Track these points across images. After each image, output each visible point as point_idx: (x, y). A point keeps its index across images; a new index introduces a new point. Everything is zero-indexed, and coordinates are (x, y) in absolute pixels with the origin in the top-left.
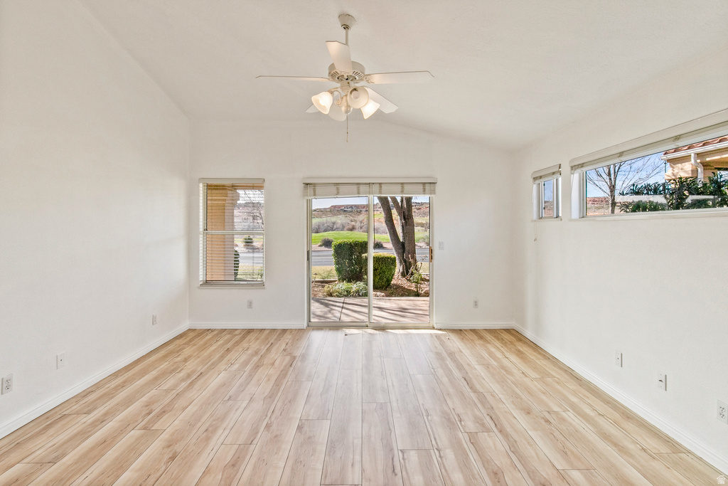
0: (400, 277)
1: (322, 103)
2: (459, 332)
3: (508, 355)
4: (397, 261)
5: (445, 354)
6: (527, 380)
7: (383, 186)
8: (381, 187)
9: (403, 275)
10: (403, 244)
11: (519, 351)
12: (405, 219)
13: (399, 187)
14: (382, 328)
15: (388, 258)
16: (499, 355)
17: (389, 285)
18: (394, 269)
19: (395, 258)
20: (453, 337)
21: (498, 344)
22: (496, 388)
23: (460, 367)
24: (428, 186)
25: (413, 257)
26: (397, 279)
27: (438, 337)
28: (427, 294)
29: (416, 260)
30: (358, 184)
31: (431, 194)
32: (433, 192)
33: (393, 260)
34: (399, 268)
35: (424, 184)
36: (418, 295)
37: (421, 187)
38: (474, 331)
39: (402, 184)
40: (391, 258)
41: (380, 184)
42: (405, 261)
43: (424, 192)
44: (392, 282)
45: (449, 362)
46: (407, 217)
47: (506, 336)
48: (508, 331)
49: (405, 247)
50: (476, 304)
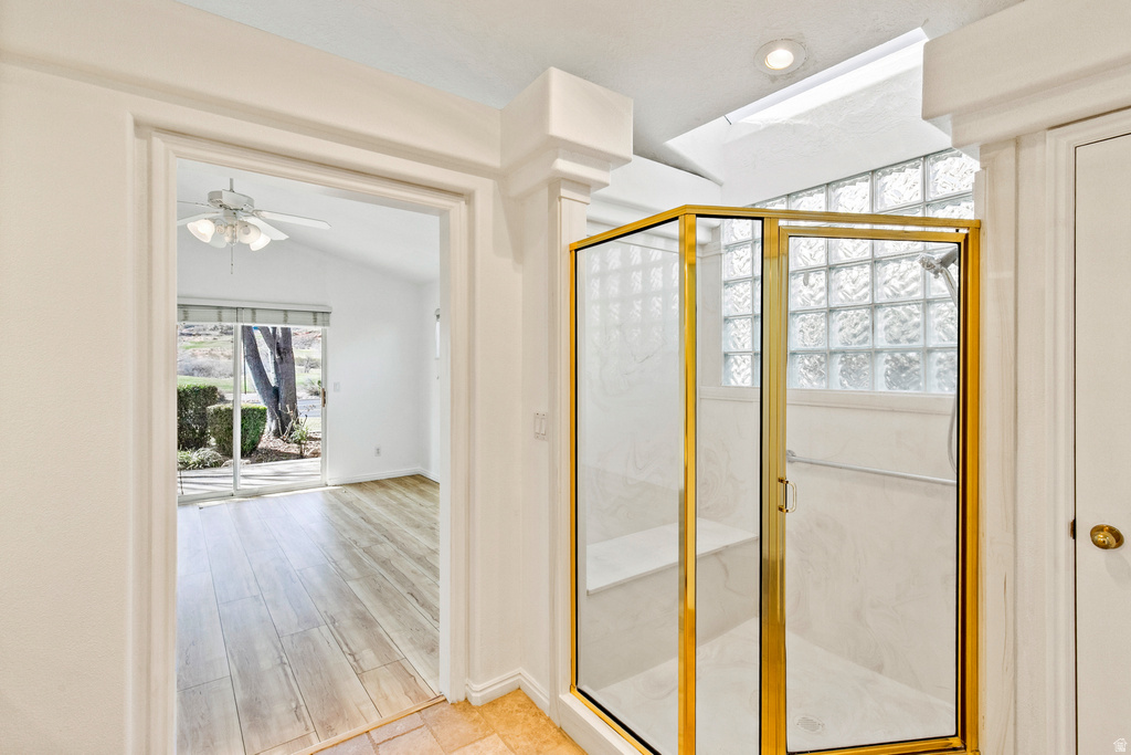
0: (272, 438)
1: (201, 230)
2: (359, 485)
3: (408, 494)
4: (268, 415)
5: (340, 504)
6: (423, 509)
7: (257, 312)
8: (254, 313)
9: (277, 434)
10: (276, 391)
11: (421, 490)
12: (279, 353)
13: (282, 315)
14: (257, 495)
15: (254, 410)
16: (399, 496)
17: (254, 449)
18: (264, 425)
19: (265, 410)
20: (349, 489)
21: (401, 488)
22: (393, 519)
23: (357, 511)
24: (319, 316)
25: (294, 408)
26: (267, 441)
27: (330, 492)
28: (315, 454)
29: (297, 412)
30: (218, 308)
31: (324, 325)
32: (326, 323)
33: (263, 413)
34: (270, 425)
35: (315, 313)
36: (301, 456)
37: (311, 316)
38: (376, 482)
39: (285, 311)
40: (258, 410)
41: (253, 310)
42: (280, 414)
43: (315, 322)
44: (259, 446)
45: (346, 510)
46: (283, 349)
47: (410, 481)
48: (413, 477)
49: (280, 396)
50: (378, 451)
